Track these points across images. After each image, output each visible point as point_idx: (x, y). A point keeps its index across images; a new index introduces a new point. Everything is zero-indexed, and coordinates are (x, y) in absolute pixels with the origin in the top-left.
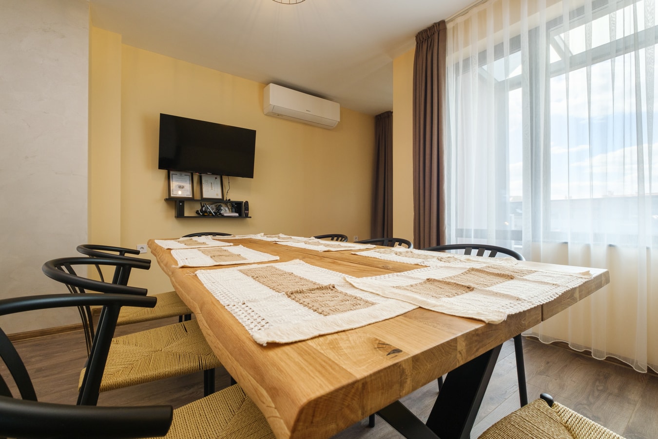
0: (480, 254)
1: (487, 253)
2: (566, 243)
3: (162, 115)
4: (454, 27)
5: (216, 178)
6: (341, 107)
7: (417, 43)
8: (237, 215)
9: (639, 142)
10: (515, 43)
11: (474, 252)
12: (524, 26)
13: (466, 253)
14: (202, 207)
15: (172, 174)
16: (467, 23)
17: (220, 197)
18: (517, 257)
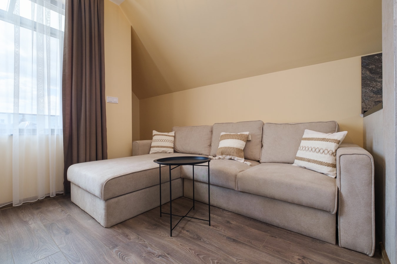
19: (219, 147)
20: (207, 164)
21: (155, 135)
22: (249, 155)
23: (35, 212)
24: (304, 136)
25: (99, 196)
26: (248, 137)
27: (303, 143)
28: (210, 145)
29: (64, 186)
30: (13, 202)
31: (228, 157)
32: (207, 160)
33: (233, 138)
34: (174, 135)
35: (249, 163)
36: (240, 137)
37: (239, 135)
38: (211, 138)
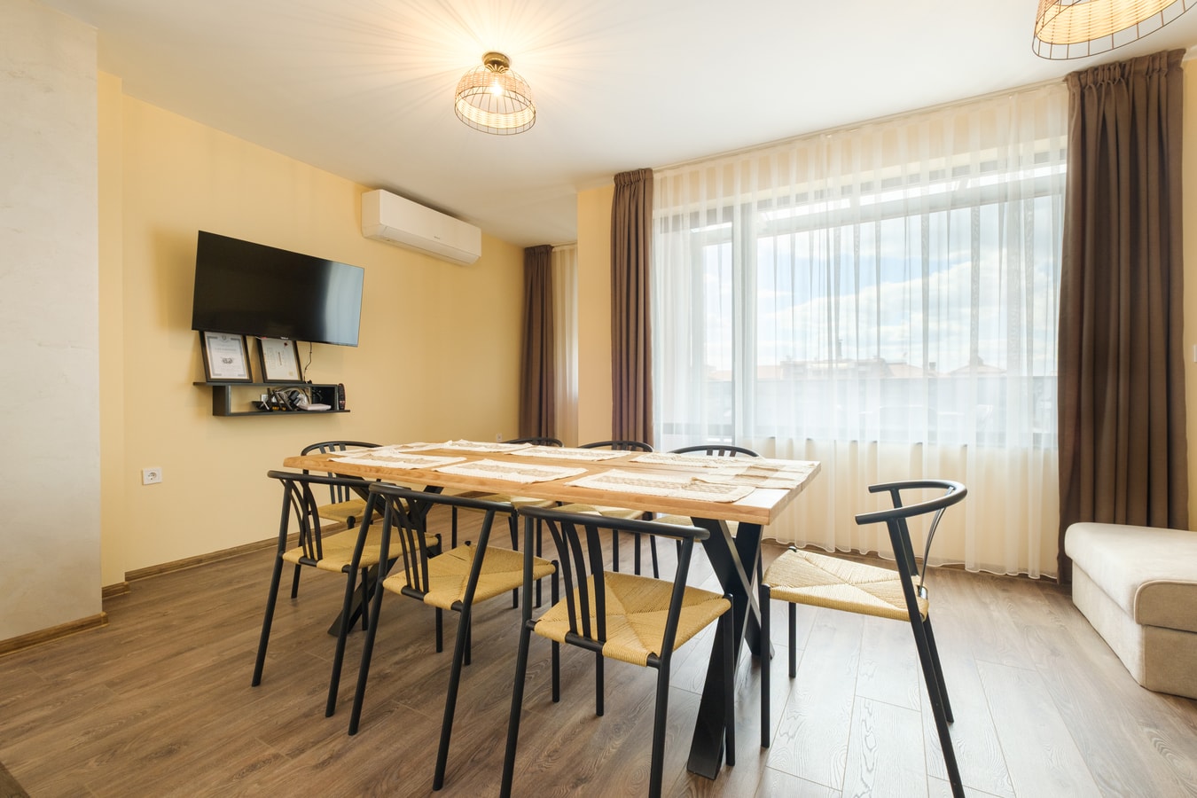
0: (721, 454)
1: (727, 453)
2: (773, 438)
3: (201, 233)
4: (661, 179)
5: (286, 344)
6: (483, 233)
7: (617, 185)
8: (329, 407)
9: (829, 295)
10: (728, 213)
11: (716, 452)
12: (738, 200)
13: (720, 455)
14: (270, 396)
15: (209, 338)
16: (677, 179)
17: (296, 377)
18: (753, 455)
23: (1001, 594)
25: (1126, 610)
29: (1059, 564)
30: (966, 564)
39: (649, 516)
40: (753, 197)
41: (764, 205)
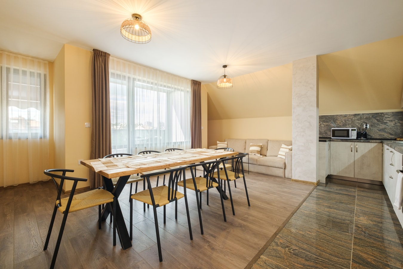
4: (112, 59)
7: (94, 53)
16: (117, 62)
19: (250, 150)
20: (248, 155)
21: (218, 144)
22: (262, 154)
24: (282, 147)
26: (262, 146)
27: (281, 149)
28: (245, 149)
31: (254, 154)
32: (248, 154)
33: (256, 146)
34: (227, 143)
35: (262, 156)
36: (259, 146)
37: (258, 145)
38: (245, 145)
39: (233, 156)
40: (137, 77)
41: (139, 80)
